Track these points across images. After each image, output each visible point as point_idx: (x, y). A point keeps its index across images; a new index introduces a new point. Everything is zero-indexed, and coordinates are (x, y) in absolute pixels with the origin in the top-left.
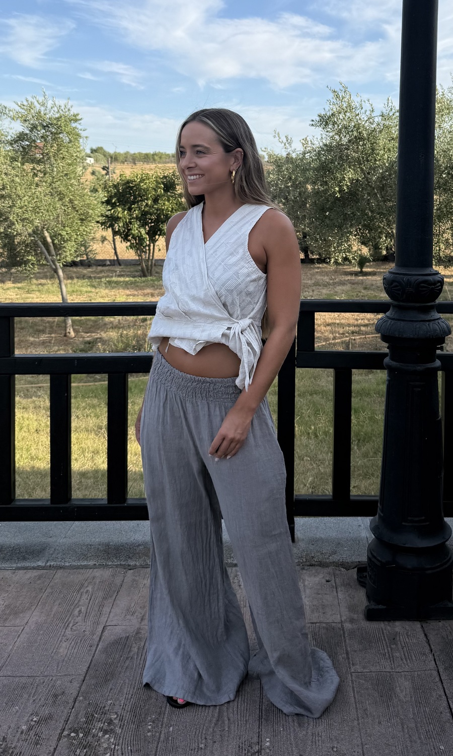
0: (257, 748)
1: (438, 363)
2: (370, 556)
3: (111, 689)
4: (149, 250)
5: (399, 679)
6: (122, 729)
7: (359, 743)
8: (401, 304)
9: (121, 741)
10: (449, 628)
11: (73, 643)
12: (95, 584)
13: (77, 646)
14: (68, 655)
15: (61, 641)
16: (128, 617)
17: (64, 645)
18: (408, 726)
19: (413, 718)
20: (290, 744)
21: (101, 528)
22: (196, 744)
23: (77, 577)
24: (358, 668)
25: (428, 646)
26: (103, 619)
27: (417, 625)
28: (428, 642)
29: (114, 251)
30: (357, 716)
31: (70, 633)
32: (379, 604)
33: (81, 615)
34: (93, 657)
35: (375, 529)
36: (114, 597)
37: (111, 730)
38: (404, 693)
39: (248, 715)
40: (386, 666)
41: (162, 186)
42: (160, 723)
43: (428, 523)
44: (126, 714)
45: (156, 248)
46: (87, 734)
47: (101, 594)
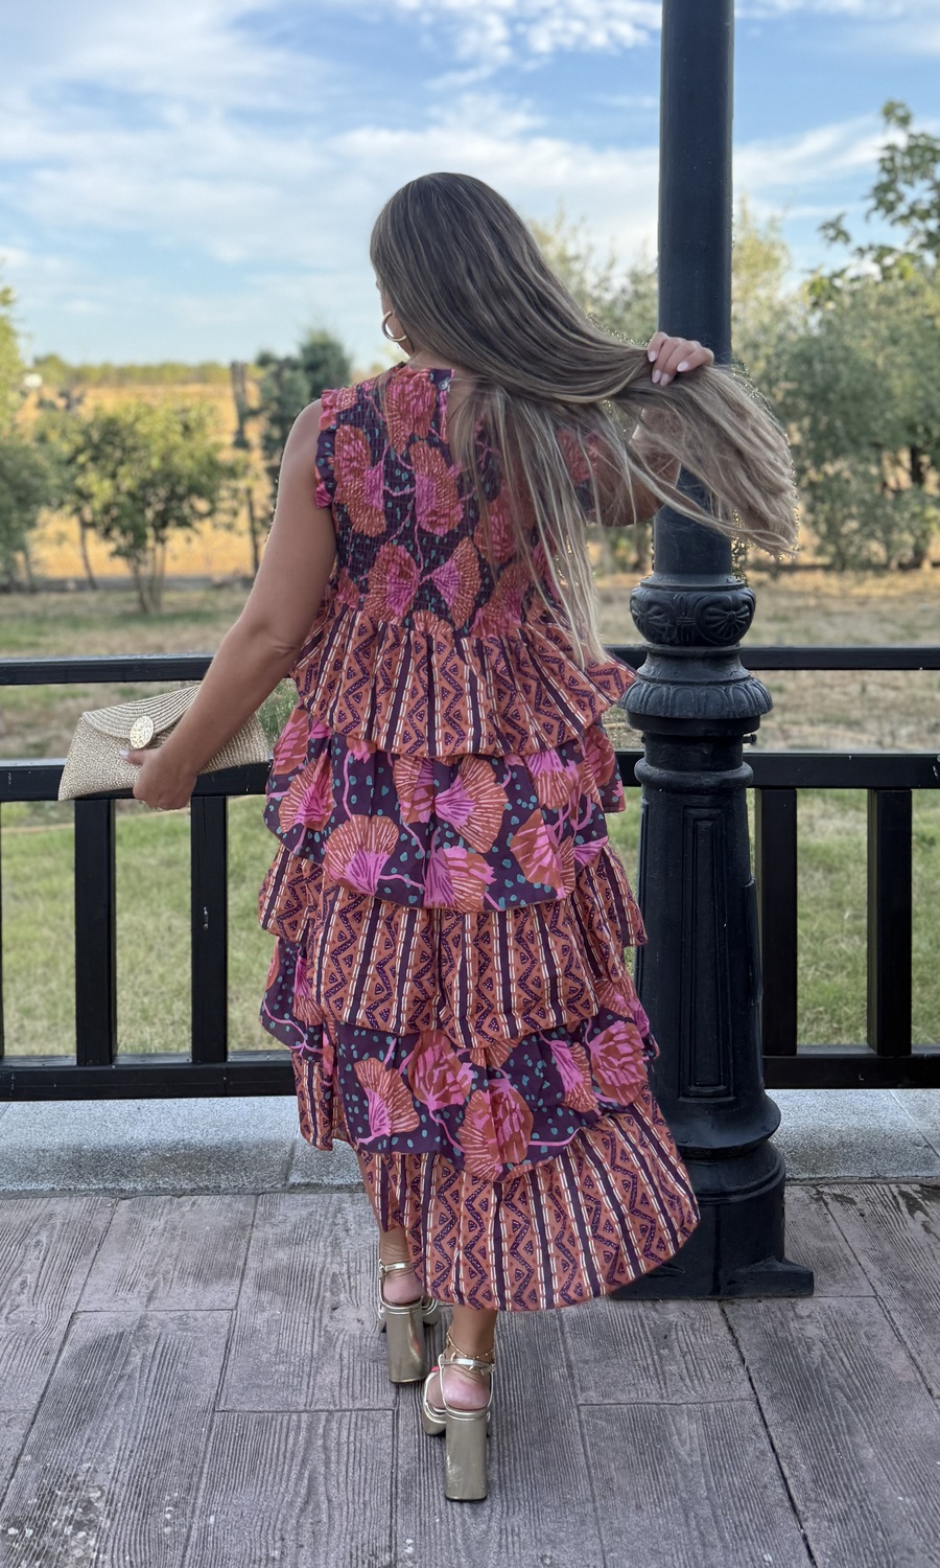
0: (388, 1558)
1: (746, 771)
3: (89, 1440)
4: (154, 558)
5: (677, 1418)
6: (113, 1520)
7: (597, 1547)
8: (669, 649)
9: (110, 1545)
10: (779, 1314)
11: (11, 1346)
12: (53, 1228)
13: (19, 1354)
14: (1, 1371)
16: (121, 1294)
18: (696, 1515)
19: (707, 1498)
20: (456, 1550)
21: (64, 1116)
22: (264, 1551)
23: (16, 1215)
24: (593, 1396)
25: (736, 1352)
26: (71, 1299)
27: (713, 1309)
28: (736, 1343)
29: (81, 560)
30: (593, 1492)
31: (4, 1326)
33: (26, 1291)
34: (52, 1375)
36: (92, 1255)
37: (91, 1521)
38: (688, 1447)
39: (368, 1490)
40: (650, 1392)
41: (179, 428)
42: (190, 1508)
43: (731, 1098)
44: (121, 1488)
45: (168, 556)
46: (41, 1529)
47: (65, 1248)
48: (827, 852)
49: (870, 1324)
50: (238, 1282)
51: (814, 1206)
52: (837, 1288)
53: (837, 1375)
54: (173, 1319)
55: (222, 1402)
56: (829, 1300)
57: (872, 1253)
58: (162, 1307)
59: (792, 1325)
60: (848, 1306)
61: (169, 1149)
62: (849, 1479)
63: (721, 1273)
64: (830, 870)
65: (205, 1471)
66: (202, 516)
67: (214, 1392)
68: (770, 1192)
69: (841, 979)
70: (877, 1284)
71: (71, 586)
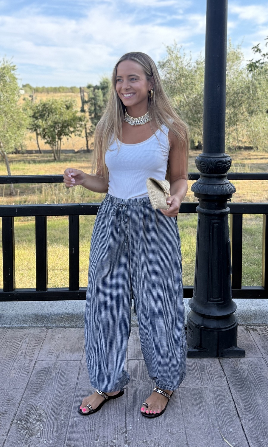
0: (124, 430)
1: (228, 209)
2: (189, 321)
3: (40, 397)
4: (58, 144)
5: (206, 391)
6: (47, 419)
7: (183, 427)
8: (206, 175)
9: (46, 426)
10: (235, 362)
11: (18, 370)
12: (30, 337)
13: (20, 373)
14: (15, 377)
15: (11, 369)
16: (49, 356)
17: (13, 371)
18: (211, 418)
19: (214, 414)
20: (144, 428)
21: (33, 305)
22: (90, 428)
23: (19, 333)
24: (183, 385)
25: (223, 373)
26: (35, 357)
27: (217, 360)
28: (223, 370)
29: (37, 145)
30: (182, 412)
31: (16, 365)
32: (194, 349)
33: (22, 355)
34: (30, 378)
35: (191, 306)
36: (41, 345)
37: (41, 419)
38: (209, 399)
39: (119, 411)
40: (199, 384)
41: (65, 106)
42: (69, 416)
43: (223, 302)
44: (49, 410)
45: (62, 143)
46: (26, 422)
47: (33, 343)
48: (251, 230)
49: (261, 365)
50: (82, 352)
51: (246, 332)
52: (252, 355)
53: (251, 379)
54: (64, 363)
55: (78, 386)
56: (250, 358)
57: (262, 345)
58: (60, 360)
59: (239, 365)
60: (255, 360)
61: (63, 315)
62: (254, 408)
63: (219, 351)
64: (252, 235)
65: (73, 405)
66: (72, 132)
67: (76, 383)
68: (233, 328)
69: (254, 267)
70: (263, 354)
71: (34, 152)
